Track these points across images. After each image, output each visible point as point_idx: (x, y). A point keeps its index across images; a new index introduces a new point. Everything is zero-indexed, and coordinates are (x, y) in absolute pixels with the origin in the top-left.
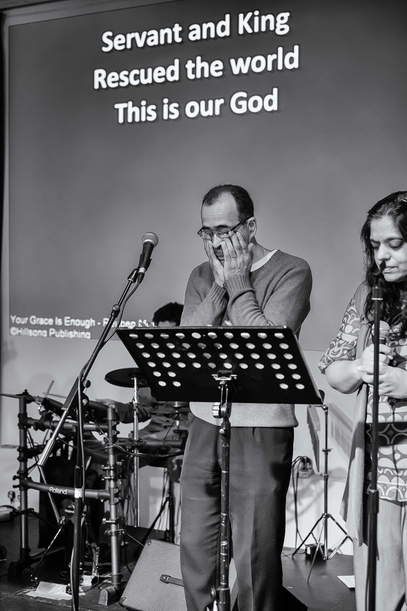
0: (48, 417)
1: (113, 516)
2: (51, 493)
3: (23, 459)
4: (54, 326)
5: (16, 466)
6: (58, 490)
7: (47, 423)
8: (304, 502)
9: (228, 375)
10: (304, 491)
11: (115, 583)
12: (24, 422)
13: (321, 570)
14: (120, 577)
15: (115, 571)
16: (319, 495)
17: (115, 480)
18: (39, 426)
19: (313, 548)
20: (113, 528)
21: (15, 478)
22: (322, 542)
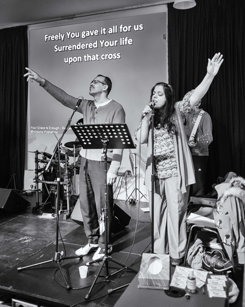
0: (45, 159)
1: (67, 190)
2: (46, 184)
3: (37, 173)
4: (46, 129)
5: (35, 175)
6: (49, 183)
7: (45, 161)
8: (129, 185)
9: (106, 140)
10: (129, 181)
11: (68, 212)
12: (37, 161)
13: (135, 207)
14: (70, 210)
15: (68, 209)
16: (134, 182)
17: (68, 178)
18: (42, 162)
19: (132, 200)
20: (68, 194)
21: (34, 179)
22: (135, 198)
